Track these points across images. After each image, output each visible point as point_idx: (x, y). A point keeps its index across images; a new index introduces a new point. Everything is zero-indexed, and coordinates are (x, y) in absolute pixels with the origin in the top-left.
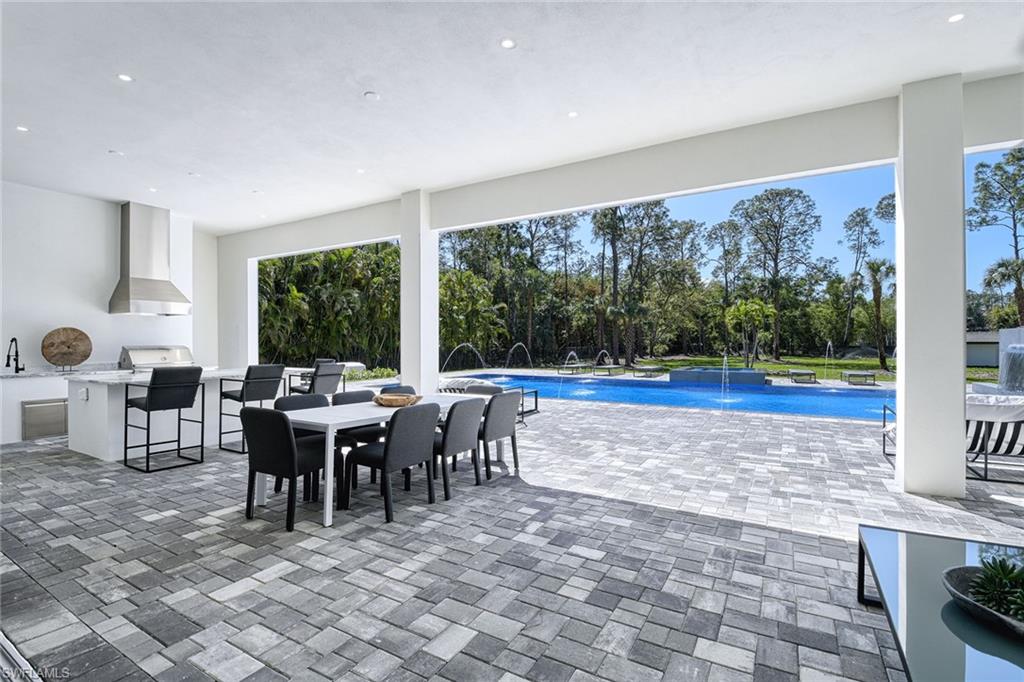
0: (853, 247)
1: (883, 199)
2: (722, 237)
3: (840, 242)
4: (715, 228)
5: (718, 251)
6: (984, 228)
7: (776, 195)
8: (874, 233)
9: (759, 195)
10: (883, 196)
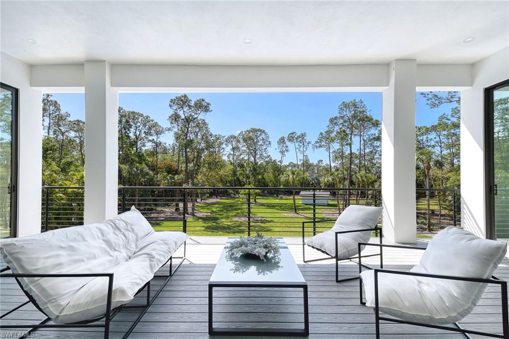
0: (280, 151)
1: (290, 134)
2: (232, 141)
3: (276, 149)
4: (229, 137)
5: (230, 147)
6: (320, 148)
7: (254, 131)
8: (287, 147)
9: (249, 129)
10: (290, 133)
